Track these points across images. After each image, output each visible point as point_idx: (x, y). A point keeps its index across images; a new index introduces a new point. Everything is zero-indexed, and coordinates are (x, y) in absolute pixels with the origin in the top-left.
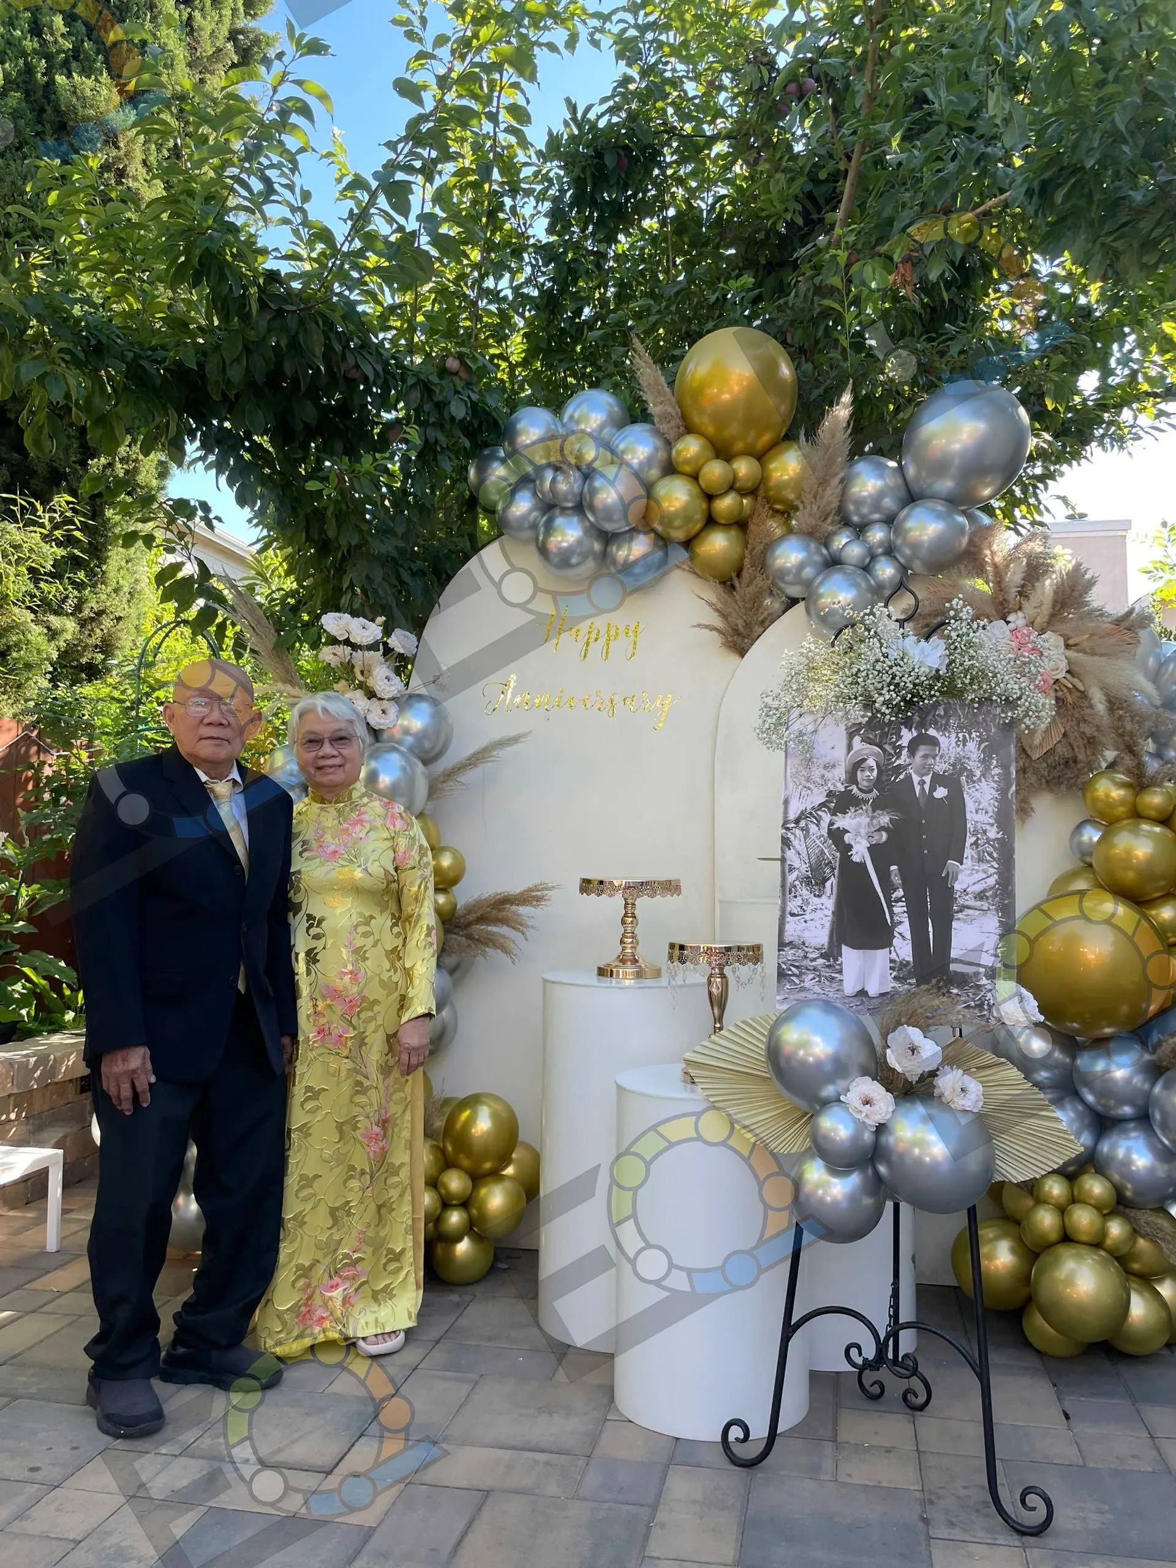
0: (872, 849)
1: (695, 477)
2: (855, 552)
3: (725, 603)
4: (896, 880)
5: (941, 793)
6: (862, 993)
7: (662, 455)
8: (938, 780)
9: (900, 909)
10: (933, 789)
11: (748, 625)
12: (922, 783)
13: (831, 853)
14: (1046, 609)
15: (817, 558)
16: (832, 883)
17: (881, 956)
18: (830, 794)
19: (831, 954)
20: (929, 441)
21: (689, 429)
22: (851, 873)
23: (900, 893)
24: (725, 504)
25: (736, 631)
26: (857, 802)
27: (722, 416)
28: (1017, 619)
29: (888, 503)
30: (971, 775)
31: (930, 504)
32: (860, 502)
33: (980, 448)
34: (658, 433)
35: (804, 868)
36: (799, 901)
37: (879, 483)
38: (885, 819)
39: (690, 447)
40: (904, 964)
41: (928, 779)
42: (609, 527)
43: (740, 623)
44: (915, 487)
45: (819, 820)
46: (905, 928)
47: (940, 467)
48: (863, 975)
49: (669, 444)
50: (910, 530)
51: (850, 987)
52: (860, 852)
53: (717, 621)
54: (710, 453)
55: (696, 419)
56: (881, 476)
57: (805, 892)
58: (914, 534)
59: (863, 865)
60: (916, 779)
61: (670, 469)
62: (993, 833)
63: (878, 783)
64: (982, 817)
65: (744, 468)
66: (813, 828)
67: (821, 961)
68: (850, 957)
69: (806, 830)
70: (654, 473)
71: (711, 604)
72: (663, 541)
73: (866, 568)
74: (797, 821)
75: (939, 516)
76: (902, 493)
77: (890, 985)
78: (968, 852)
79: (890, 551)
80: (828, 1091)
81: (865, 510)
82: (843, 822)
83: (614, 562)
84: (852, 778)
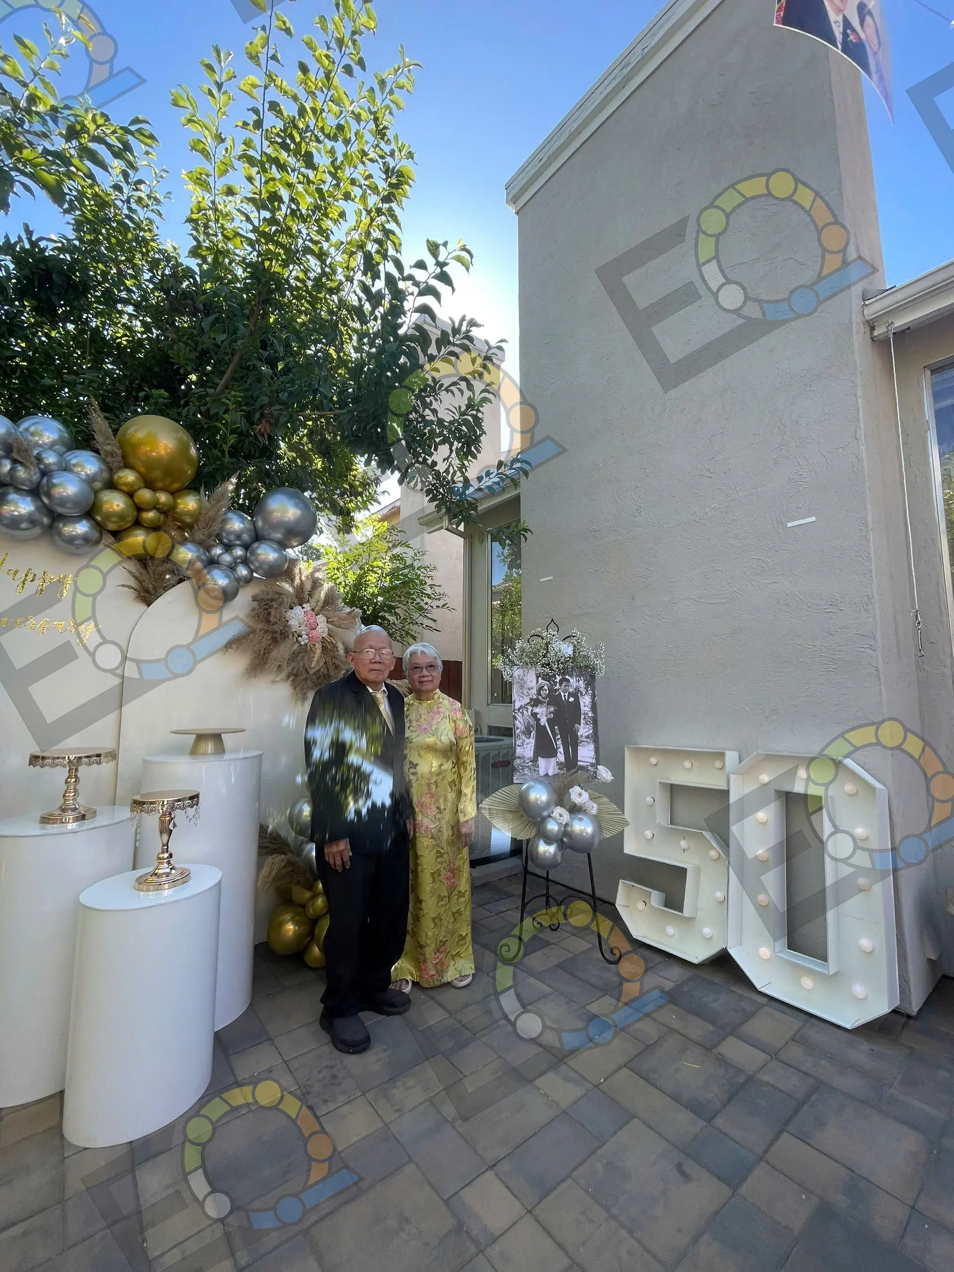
0: (548, 720)
1: (130, 495)
2: (227, 558)
3: (141, 574)
4: (558, 732)
5: (572, 699)
6: (547, 775)
7: (105, 475)
8: (570, 695)
9: (559, 742)
10: (569, 698)
11: (155, 589)
12: (565, 696)
13: (532, 722)
14: (320, 604)
15: (204, 558)
16: (533, 733)
17: (553, 761)
18: (531, 699)
19: (535, 760)
20: (271, 513)
21: (127, 465)
22: (541, 730)
23: (559, 736)
24: (150, 515)
25: (147, 591)
26: (541, 703)
27: (151, 464)
28: (307, 607)
29: (246, 537)
30: (581, 693)
31: (270, 543)
32: (229, 533)
33: (298, 522)
34: (104, 461)
35: (523, 728)
36: (521, 741)
37: (242, 525)
38: (552, 709)
39: (129, 477)
40: (561, 763)
41: (567, 694)
42: (60, 510)
43: (151, 586)
44: (260, 533)
45: (527, 709)
46: (561, 750)
47: (276, 526)
48: (547, 769)
49: (111, 470)
50: (260, 554)
51: (542, 773)
52: (543, 721)
53: (132, 582)
54: (142, 485)
55: (132, 460)
56: (242, 522)
57: (523, 737)
58: (262, 557)
59: (545, 726)
60: (562, 694)
61: (111, 485)
62: (590, 714)
63: (548, 696)
64: (587, 709)
65: (163, 497)
66: (525, 712)
67: (530, 763)
68: (542, 762)
69: (522, 713)
70: (98, 485)
71: (130, 572)
72: (100, 527)
73: (232, 568)
74: (519, 710)
75: (275, 550)
76: (253, 534)
77: (557, 771)
78: (582, 721)
79: (245, 562)
80: (545, 813)
81: (232, 537)
82: (537, 710)
83: (60, 534)
84: (539, 693)
